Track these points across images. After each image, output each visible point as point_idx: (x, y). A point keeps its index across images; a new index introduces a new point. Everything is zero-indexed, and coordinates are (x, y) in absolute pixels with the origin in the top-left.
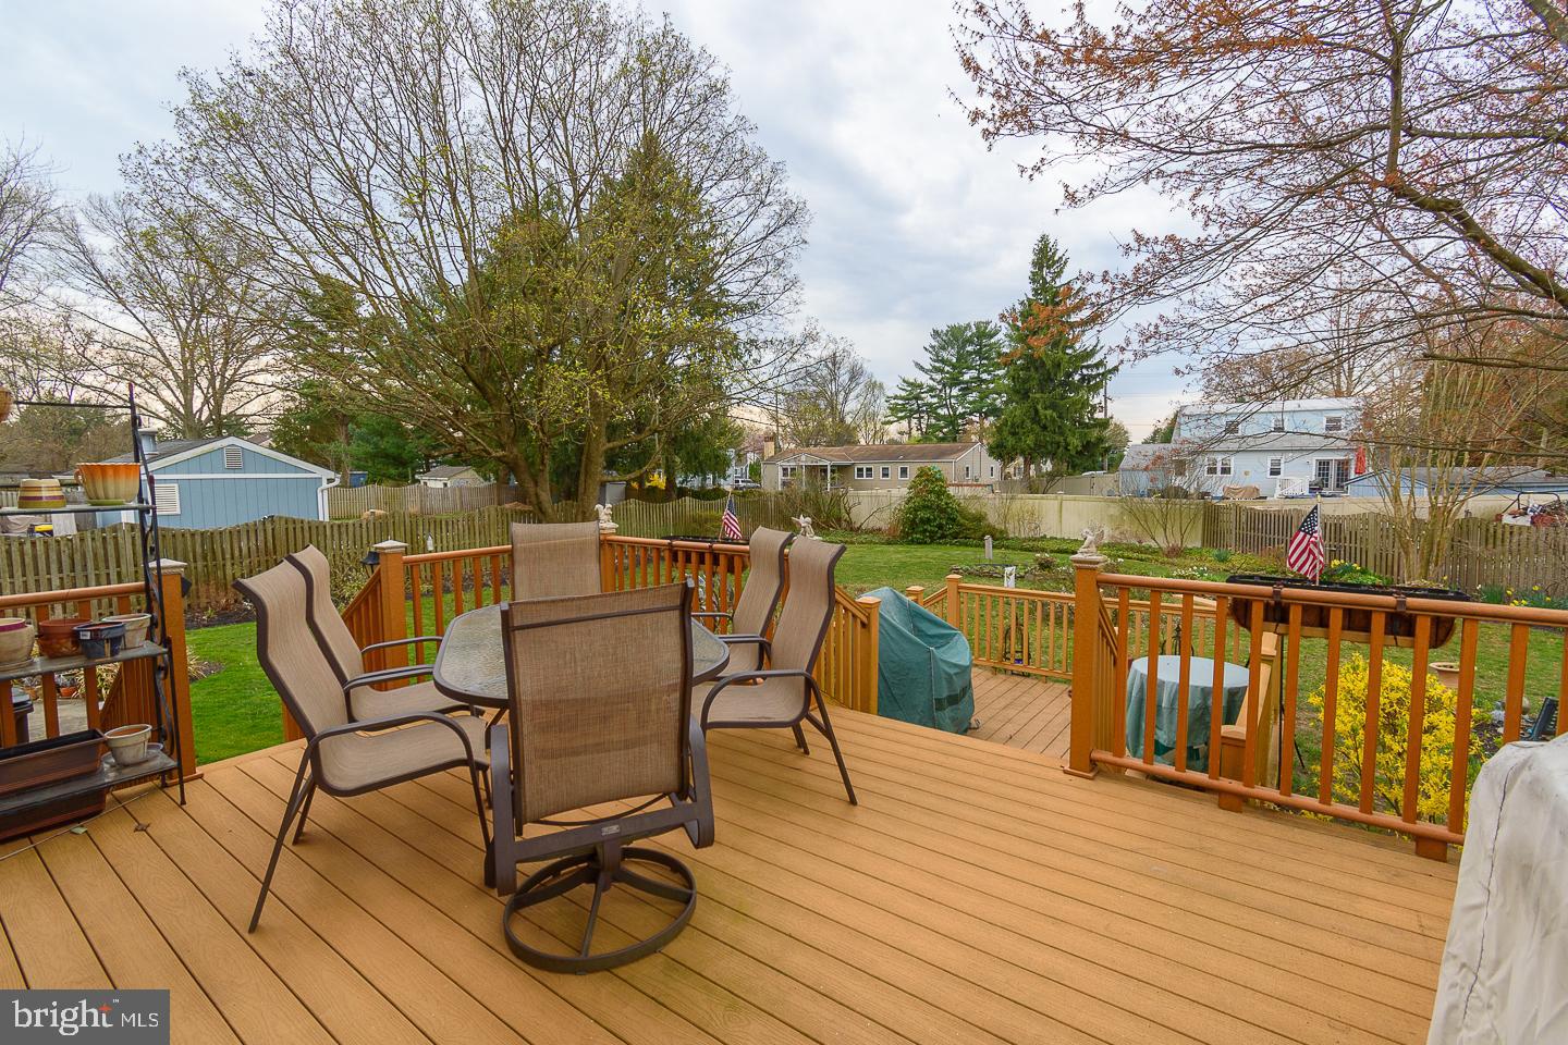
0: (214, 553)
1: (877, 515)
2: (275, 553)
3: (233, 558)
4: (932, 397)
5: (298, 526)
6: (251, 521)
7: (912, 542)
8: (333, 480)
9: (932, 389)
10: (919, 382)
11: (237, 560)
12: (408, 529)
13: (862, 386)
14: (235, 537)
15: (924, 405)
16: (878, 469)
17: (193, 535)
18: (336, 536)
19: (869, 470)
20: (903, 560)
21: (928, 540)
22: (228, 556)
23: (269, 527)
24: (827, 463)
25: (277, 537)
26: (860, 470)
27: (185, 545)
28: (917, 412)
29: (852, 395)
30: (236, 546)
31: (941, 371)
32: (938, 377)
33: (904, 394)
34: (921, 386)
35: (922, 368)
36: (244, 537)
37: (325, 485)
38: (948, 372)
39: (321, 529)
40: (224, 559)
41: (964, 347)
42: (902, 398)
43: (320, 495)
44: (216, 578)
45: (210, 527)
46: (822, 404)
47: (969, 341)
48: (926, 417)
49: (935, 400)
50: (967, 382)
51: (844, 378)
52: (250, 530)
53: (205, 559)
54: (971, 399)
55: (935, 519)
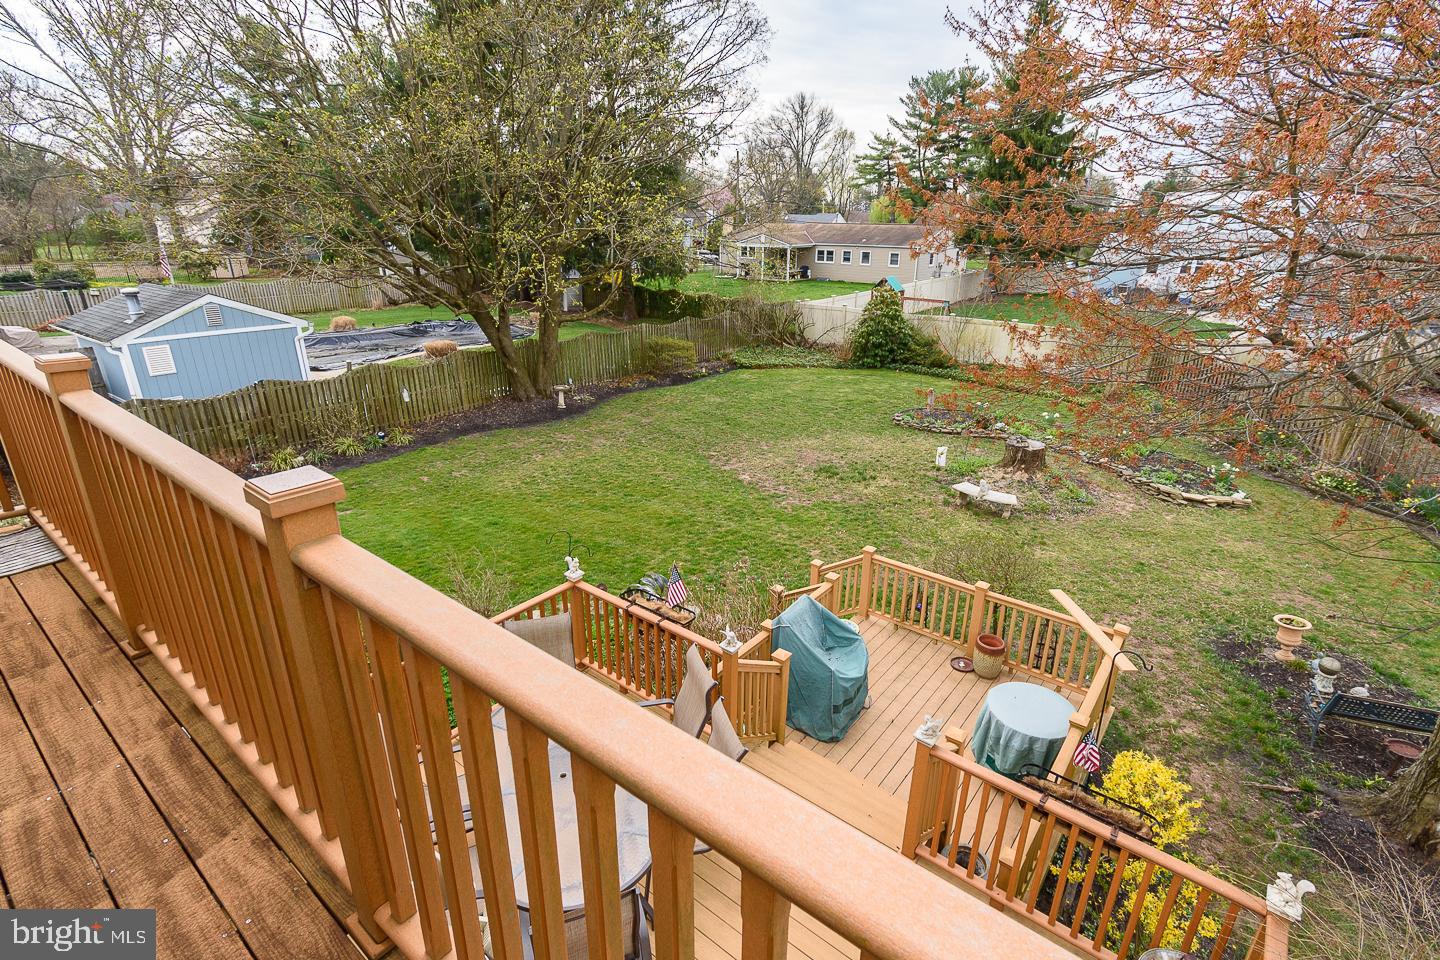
0: (217, 418)
1: (831, 333)
2: (269, 413)
3: (234, 421)
4: (905, 157)
5: (286, 388)
6: (244, 387)
7: (863, 366)
8: (307, 329)
9: (905, 149)
10: (892, 139)
11: (238, 424)
12: (384, 381)
13: (830, 135)
14: (232, 402)
15: (896, 166)
16: (839, 253)
17: (196, 404)
18: (320, 394)
19: (830, 253)
20: (851, 397)
21: (879, 365)
22: (230, 420)
23: (260, 391)
24: (787, 246)
25: (269, 399)
26: (821, 253)
27: (191, 414)
28: (889, 173)
29: (818, 147)
30: (235, 410)
31: (917, 128)
32: (913, 134)
33: (874, 153)
34: (893, 144)
35: (896, 124)
36: (241, 403)
37: (301, 334)
38: (925, 130)
39: (306, 388)
40: (226, 423)
41: (945, 96)
42: (873, 159)
43: (297, 343)
44: (223, 441)
45: (208, 396)
46: (788, 152)
47: (951, 91)
48: (896, 179)
49: (908, 161)
50: (944, 141)
51: (812, 126)
52: (245, 395)
53: (210, 424)
54: (947, 162)
55: (887, 344)
